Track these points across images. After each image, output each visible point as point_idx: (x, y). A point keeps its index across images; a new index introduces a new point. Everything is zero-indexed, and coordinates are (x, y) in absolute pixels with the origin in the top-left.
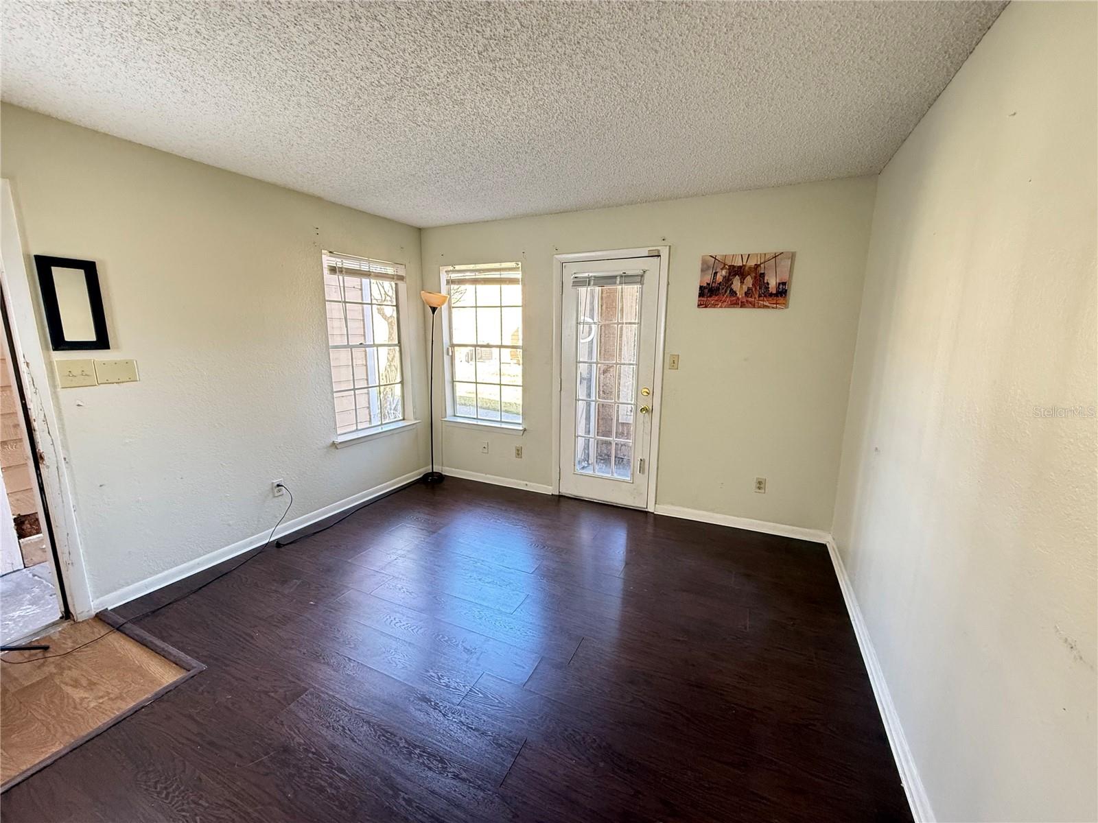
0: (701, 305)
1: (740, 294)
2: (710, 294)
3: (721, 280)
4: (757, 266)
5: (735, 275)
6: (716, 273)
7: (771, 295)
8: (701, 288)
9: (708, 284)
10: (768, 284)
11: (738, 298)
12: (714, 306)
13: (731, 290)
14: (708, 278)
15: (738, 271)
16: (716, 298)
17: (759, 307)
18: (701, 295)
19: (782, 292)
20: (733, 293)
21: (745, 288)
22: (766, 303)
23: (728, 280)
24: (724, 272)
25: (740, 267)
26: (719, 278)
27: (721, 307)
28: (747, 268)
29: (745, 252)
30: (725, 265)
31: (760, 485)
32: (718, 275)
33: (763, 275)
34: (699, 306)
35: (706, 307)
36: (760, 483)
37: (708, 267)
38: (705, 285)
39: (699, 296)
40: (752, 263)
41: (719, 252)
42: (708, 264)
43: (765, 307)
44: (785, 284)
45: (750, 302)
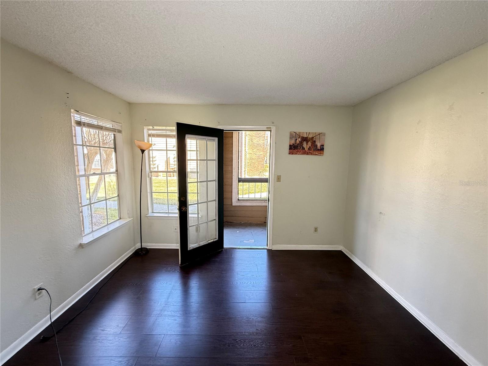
0: (291, 153)
1: (306, 149)
2: (294, 148)
3: (298, 143)
4: (313, 138)
6: (296, 139)
7: (318, 150)
8: (290, 145)
9: (293, 144)
10: (317, 145)
11: (306, 151)
12: (296, 154)
13: (303, 147)
14: (293, 142)
15: (305, 139)
16: (297, 150)
17: (314, 155)
18: (290, 149)
19: (322, 149)
20: (303, 148)
21: (308, 147)
22: (317, 153)
23: (301, 143)
24: (300, 139)
25: (306, 138)
26: (298, 142)
27: (299, 154)
28: (308, 138)
29: (308, 132)
30: (300, 136)
31: (316, 230)
32: (297, 140)
33: (315, 141)
34: (289, 153)
35: (293, 154)
36: (316, 229)
37: (293, 137)
38: (292, 144)
39: (289, 149)
40: (311, 136)
41: (297, 131)
42: (293, 136)
43: (316, 155)
44: (323, 145)
45: (310, 153)
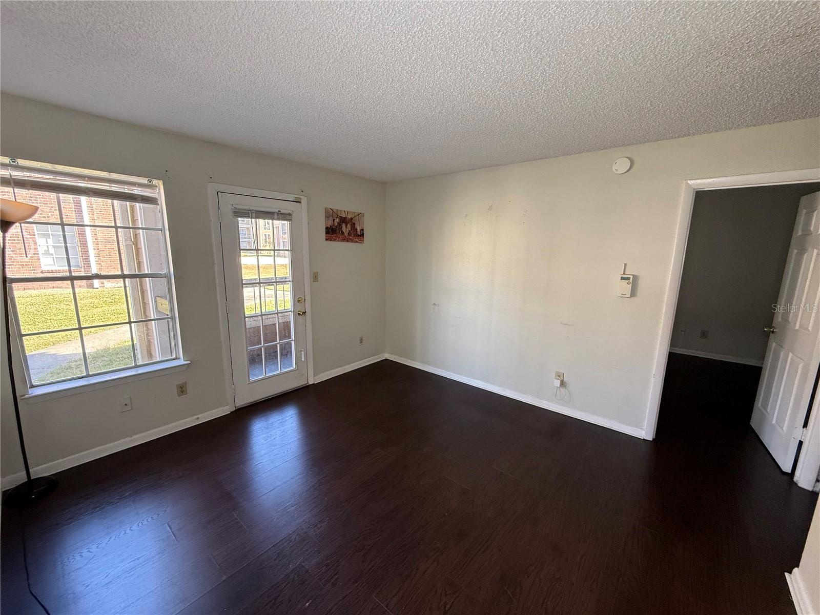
0: (328, 239)
1: (346, 234)
2: (332, 232)
3: (336, 225)
4: (352, 218)
5: (342, 222)
6: (334, 220)
7: (358, 235)
8: (327, 228)
9: (331, 226)
10: (356, 229)
11: (345, 237)
12: (335, 240)
13: (342, 231)
14: (330, 223)
15: (343, 220)
16: (335, 235)
17: (354, 242)
19: (362, 235)
20: (343, 233)
21: (348, 231)
22: (357, 240)
23: (340, 224)
24: (338, 220)
25: (345, 218)
26: (336, 223)
27: (338, 241)
28: (348, 219)
29: (347, 209)
30: (338, 215)
31: (361, 340)
32: (335, 221)
33: (354, 224)
34: (326, 240)
35: (331, 241)
37: (330, 217)
38: (329, 226)
39: (326, 233)
40: (349, 217)
41: (335, 207)
42: (330, 214)
43: (357, 242)
44: (363, 230)
45: (350, 239)
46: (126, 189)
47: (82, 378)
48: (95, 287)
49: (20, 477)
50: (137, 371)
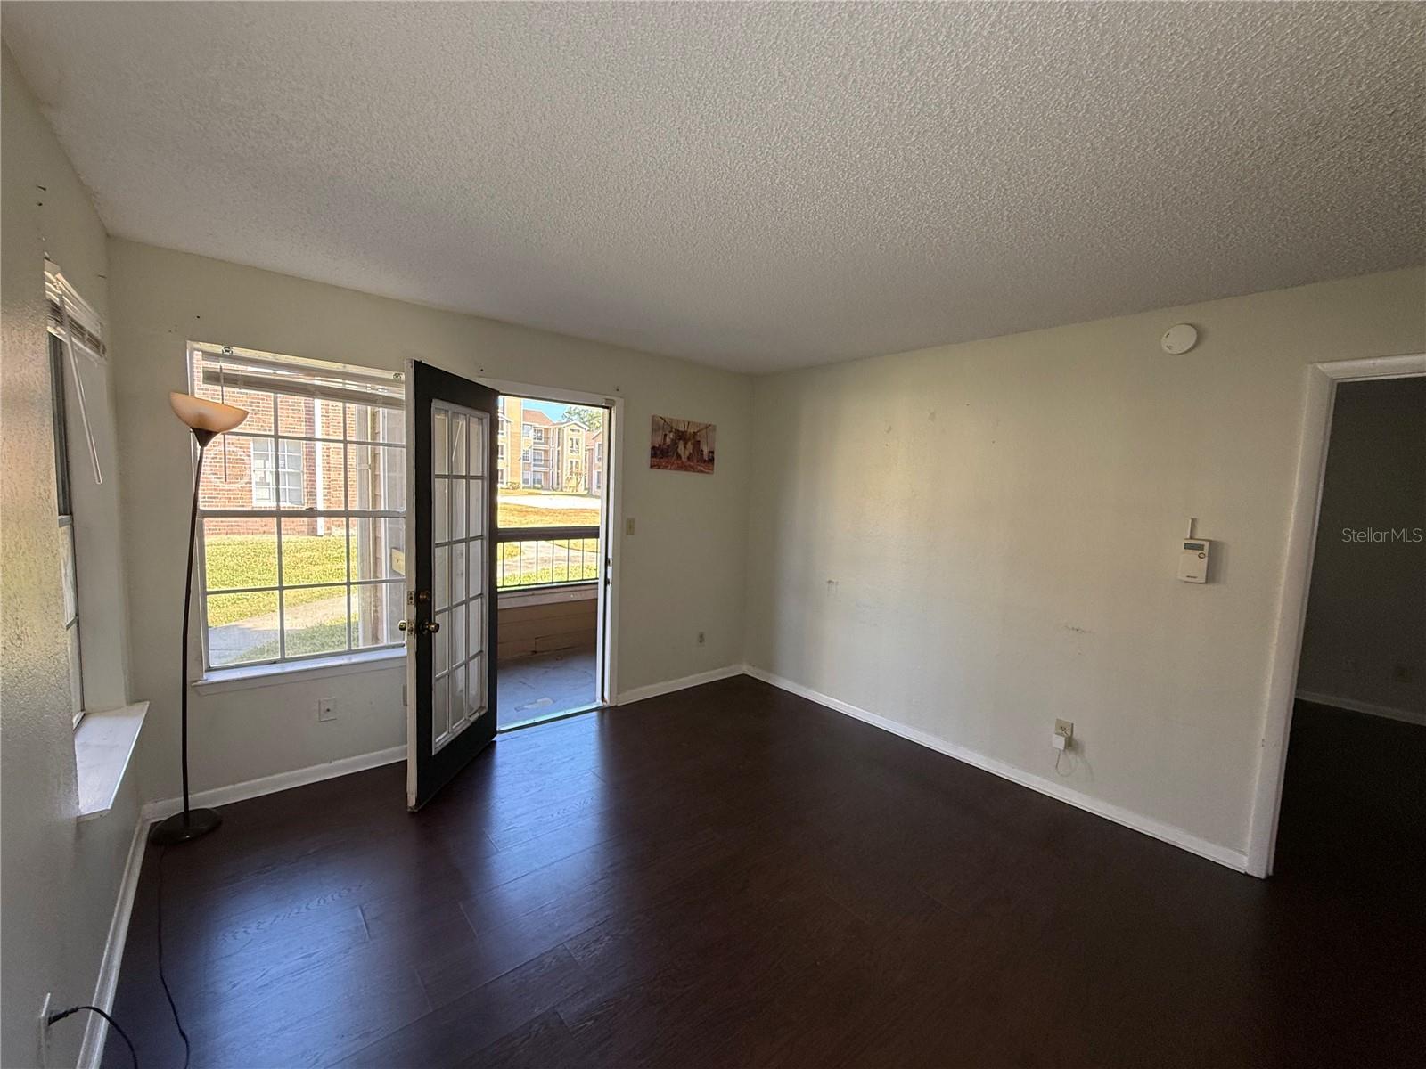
0: (655, 466)
1: (684, 459)
2: (662, 455)
3: (669, 443)
4: (695, 433)
5: (680, 439)
6: (665, 435)
7: (705, 461)
8: (653, 448)
9: (659, 445)
10: (702, 451)
11: (682, 463)
12: (665, 468)
13: (678, 453)
14: (659, 440)
15: (681, 436)
16: (666, 460)
17: (698, 472)
18: (654, 455)
19: (711, 460)
20: (679, 457)
21: (687, 453)
22: (702, 468)
23: (675, 442)
24: (671, 435)
25: (683, 433)
26: (668, 440)
27: (671, 469)
28: (688, 434)
29: (687, 419)
30: (672, 428)
31: (701, 638)
32: (667, 437)
33: (699, 442)
34: (651, 467)
35: (659, 468)
36: (701, 636)
37: (659, 429)
38: (657, 446)
39: (652, 456)
40: (691, 430)
41: (668, 415)
42: (658, 425)
43: (702, 472)
44: (713, 452)
45: (692, 467)
46: (368, 388)
47: (275, 662)
48: (319, 534)
49: (174, 806)
50: (350, 659)
